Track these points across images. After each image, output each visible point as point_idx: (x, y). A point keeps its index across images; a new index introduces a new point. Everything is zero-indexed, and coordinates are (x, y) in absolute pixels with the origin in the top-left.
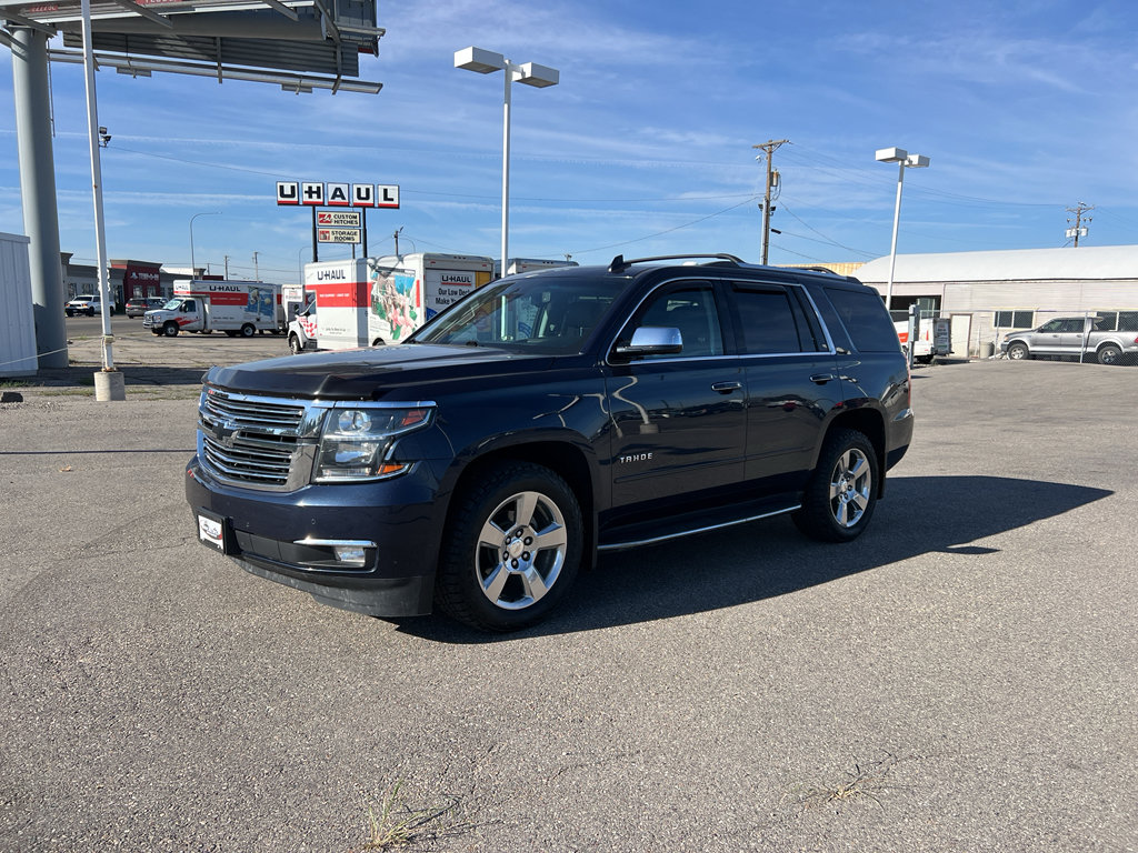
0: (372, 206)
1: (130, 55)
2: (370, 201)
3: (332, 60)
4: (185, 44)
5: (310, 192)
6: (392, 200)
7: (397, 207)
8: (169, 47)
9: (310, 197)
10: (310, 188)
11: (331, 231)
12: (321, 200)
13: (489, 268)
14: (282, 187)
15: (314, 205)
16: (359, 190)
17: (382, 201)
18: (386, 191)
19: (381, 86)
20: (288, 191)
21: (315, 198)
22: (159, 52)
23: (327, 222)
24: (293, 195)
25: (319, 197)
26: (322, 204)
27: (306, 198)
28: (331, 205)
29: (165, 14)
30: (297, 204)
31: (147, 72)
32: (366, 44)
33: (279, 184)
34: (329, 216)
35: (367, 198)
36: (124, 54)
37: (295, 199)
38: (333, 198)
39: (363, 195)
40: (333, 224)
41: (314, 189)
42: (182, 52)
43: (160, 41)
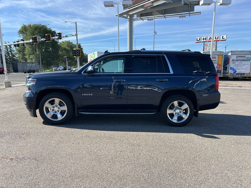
0: (219, 40)
1: (148, 17)
2: (219, 39)
3: (188, 9)
4: (157, 12)
5: (204, 39)
6: (224, 38)
7: (226, 40)
8: (154, 14)
9: (204, 40)
10: (204, 38)
11: (208, 48)
12: (206, 41)
13: (222, 54)
14: (197, 39)
15: (204, 42)
16: (216, 37)
17: (221, 39)
18: (223, 36)
19: (200, 12)
20: (198, 39)
21: (205, 40)
22: (153, 15)
23: (207, 45)
24: (199, 40)
25: (206, 40)
26: (206, 42)
27: (202, 40)
28: (208, 41)
29: (149, 8)
30: (200, 42)
31: (152, 19)
32: (197, 3)
33: (197, 38)
34: (208, 44)
35: (218, 39)
36: (147, 17)
37: (200, 41)
38: (209, 40)
39: (217, 38)
40: (208, 46)
41: (205, 38)
42: (157, 14)
43: (153, 13)
